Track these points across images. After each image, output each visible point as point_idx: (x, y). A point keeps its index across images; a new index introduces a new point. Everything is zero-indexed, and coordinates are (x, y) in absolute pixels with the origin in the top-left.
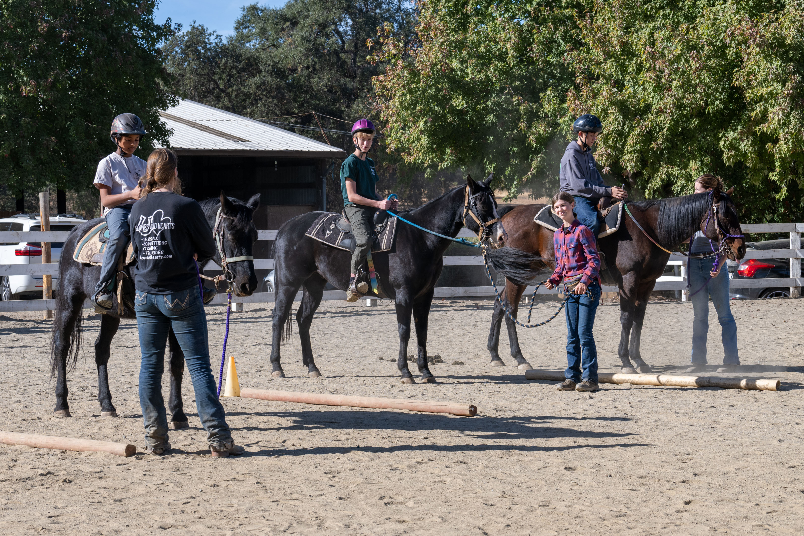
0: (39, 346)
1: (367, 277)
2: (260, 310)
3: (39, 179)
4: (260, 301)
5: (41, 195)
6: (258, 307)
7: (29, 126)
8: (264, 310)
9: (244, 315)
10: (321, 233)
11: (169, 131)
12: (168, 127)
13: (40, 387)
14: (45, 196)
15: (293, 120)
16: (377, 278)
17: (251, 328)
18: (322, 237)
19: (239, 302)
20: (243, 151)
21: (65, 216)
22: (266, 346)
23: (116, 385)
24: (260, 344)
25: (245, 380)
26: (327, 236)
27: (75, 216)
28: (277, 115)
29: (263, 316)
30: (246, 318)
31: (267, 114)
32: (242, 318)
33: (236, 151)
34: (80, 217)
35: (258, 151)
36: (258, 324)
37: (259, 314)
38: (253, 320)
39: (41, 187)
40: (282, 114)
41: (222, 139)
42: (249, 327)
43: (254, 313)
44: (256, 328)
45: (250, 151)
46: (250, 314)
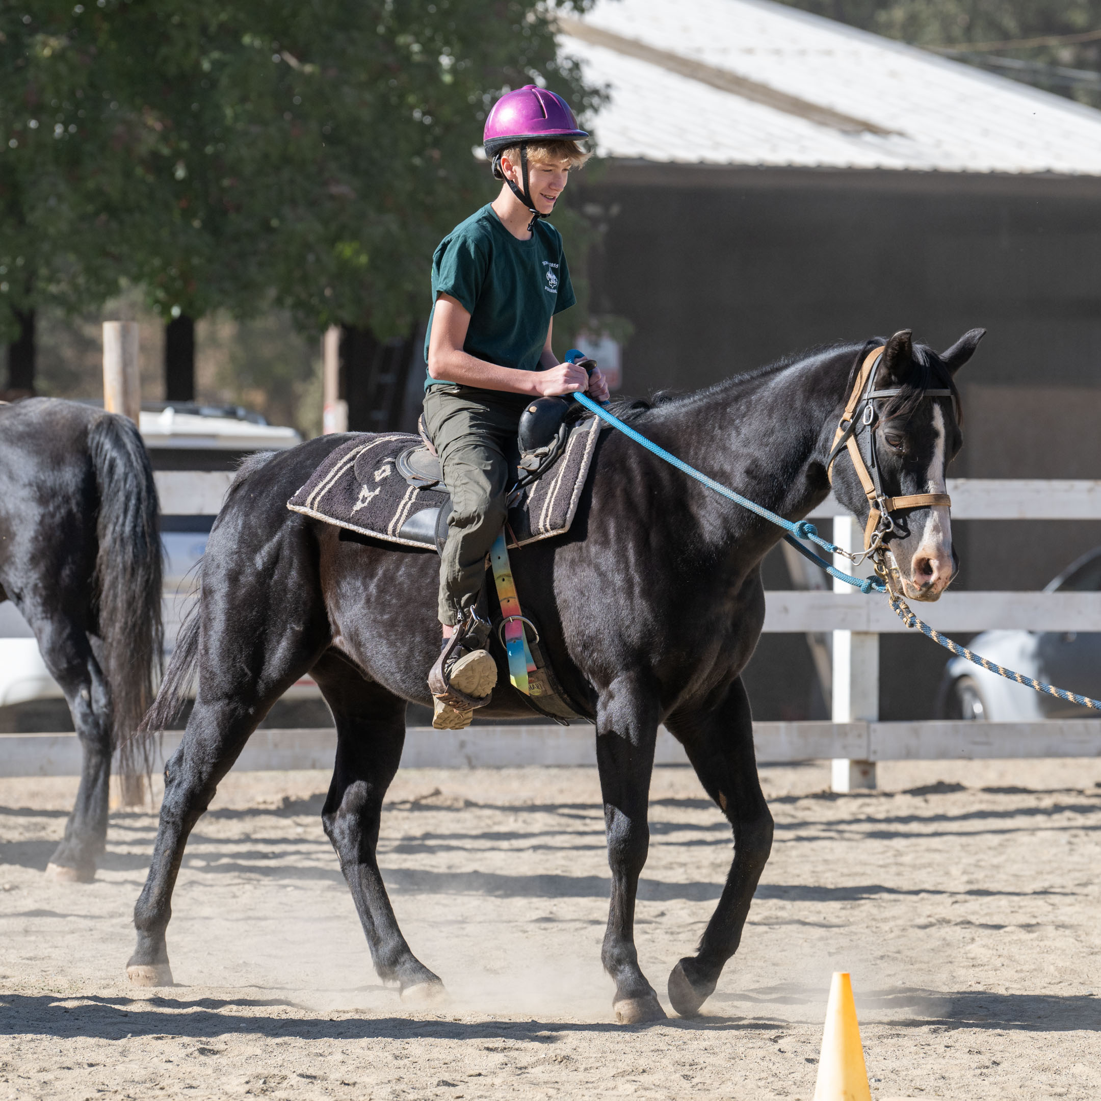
0: (95, 911)
1: (493, 636)
2: (941, 788)
3: (93, 272)
4: (942, 755)
5: (110, 332)
6: (931, 780)
7: (62, 68)
8: (957, 788)
9: (879, 808)
10: (340, 497)
11: (596, 92)
12: (591, 77)
13: (101, 1075)
14: (125, 335)
15: (1066, 54)
16: (530, 640)
17: (907, 859)
18: (340, 509)
19: (862, 755)
20: (880, 173)
21: (196, 412)
22: (968, 933)
23: (393, 1075)
24: (944, 922)
25: (891, 1064)
26: (359, 506)
27: (231, 414)
28: (1005, 36)
29: (954, 811)
30: (888, 820)
31: (969, 29)
32: (870, 820)
33: (851, 173)
34: (252, 415)
35: (935, 175)
36: (935, 842)
37: (936, 804)
38: (914, 827)
39: (102, 297)
40: (1027, 31)
41: (799, 126)
42: (899, 854)
43: (918, 801)
44: (928, 857)
45: (908, 174)
46: (904, 805)
